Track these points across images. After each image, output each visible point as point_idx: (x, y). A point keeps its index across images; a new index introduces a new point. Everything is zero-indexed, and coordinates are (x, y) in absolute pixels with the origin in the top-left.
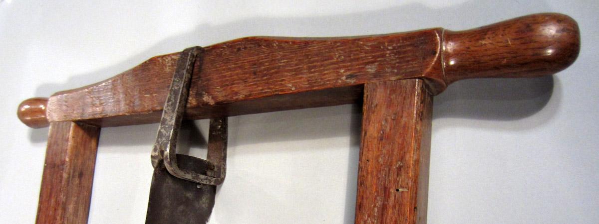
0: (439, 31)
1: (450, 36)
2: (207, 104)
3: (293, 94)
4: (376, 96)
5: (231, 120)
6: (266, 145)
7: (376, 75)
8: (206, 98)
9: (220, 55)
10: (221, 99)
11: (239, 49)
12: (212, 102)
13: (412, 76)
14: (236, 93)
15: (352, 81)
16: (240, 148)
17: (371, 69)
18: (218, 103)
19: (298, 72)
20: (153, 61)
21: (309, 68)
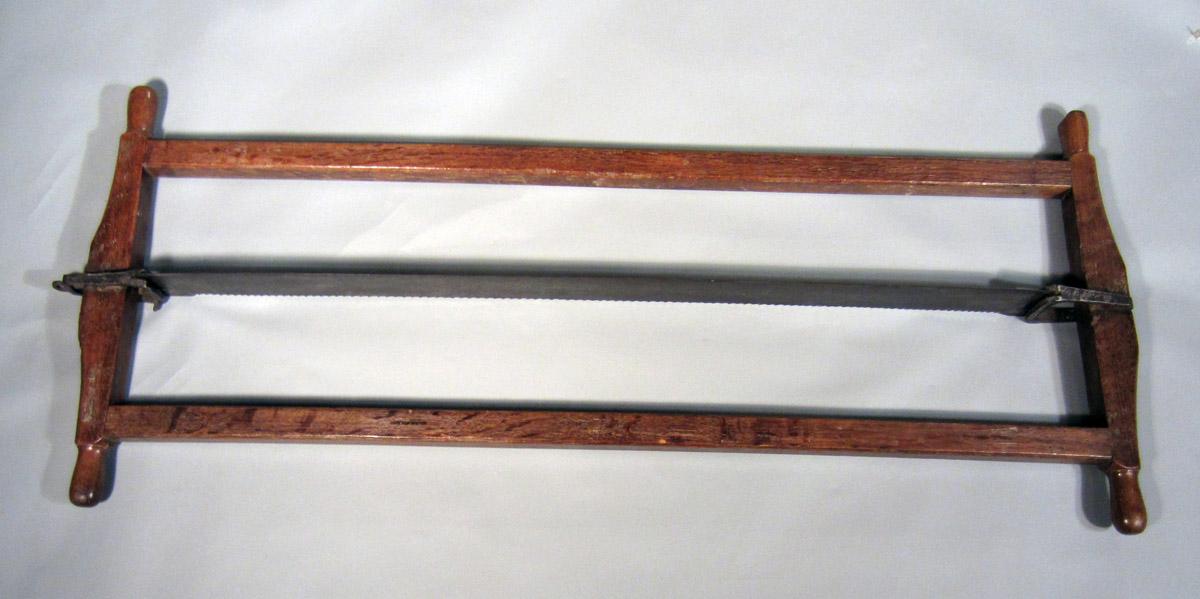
0: (1139, 468)
1: (1136, 473)
2: (1091, 319)
3: (1100, 383)
4: (1102, 435)
5: (1074, 325)
6: (1056, 354)
7: (1114, 435)
8: (1096, 319)
9: (1127, 327)
10: (1096, 331)
11: (1130, 342)
12: (1093, 323)
13: (1114, 454)
14: (1100, 342)
15: (1109, 420)
16: (1052, 335)
17: (1117, 431)
18: (1092, 328)
19: (1115, 386)
20: (1122, 267)
21: (1117, 394)
